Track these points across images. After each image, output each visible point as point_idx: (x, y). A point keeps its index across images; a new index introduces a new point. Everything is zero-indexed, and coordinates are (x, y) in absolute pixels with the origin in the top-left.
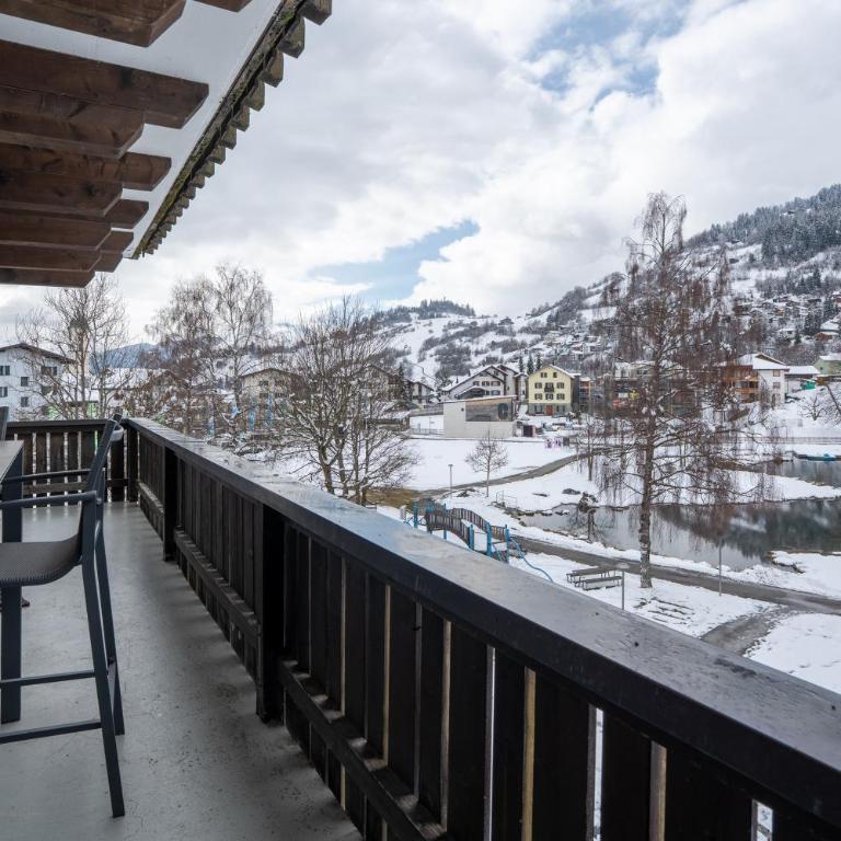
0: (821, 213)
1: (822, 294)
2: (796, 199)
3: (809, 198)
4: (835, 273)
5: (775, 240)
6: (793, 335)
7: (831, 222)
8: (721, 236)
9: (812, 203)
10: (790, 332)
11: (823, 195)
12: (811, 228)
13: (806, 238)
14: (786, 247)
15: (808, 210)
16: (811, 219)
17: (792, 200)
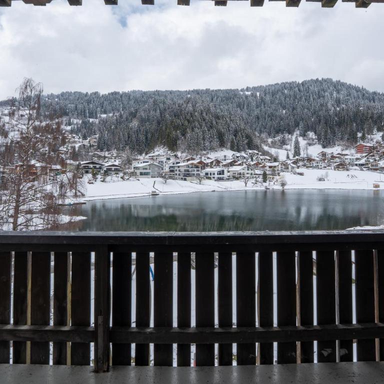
0: (61, 101)
1: (60, 136)
2: (52, 94)
3: (57, 94)
4: (65, 127)
5: (42, 109)
6: (47, 152)
7: (65, 106)
8: (17, 103)
9: (58, 96)
10: (46, 150)
11: (63, 94)
12: (57, 107)
13: (55, 111)
14: (46, 113)
15: (56, 100)
16: (58, 103)
17: (50, 93)
